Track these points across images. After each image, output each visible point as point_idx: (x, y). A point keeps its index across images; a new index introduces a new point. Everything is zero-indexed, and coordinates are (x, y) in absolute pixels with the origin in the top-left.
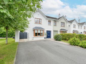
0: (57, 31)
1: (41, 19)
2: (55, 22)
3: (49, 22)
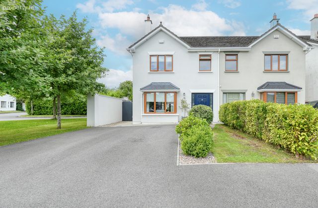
0: (244, 93)
1: (172, 56)
2: (234, 58)
3: (200, 60)
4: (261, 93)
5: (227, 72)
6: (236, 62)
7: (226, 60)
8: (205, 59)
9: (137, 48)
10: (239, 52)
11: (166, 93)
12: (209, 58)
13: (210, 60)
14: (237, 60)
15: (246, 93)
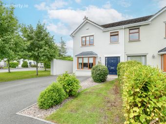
0: (145, 56)
1: (93, 36)
2: (137, 31)
3: (111, 36)
4: (162, 55)
5: (130, 41)
6: (138, 34)
7: (130, 33)
8: (115, 35)
9: (75, 34)
10: (140, 26)
11: (89, 57)
12: (116, 34)
13: (118, 35)
14: (139, 32)
15: (147, 56)
